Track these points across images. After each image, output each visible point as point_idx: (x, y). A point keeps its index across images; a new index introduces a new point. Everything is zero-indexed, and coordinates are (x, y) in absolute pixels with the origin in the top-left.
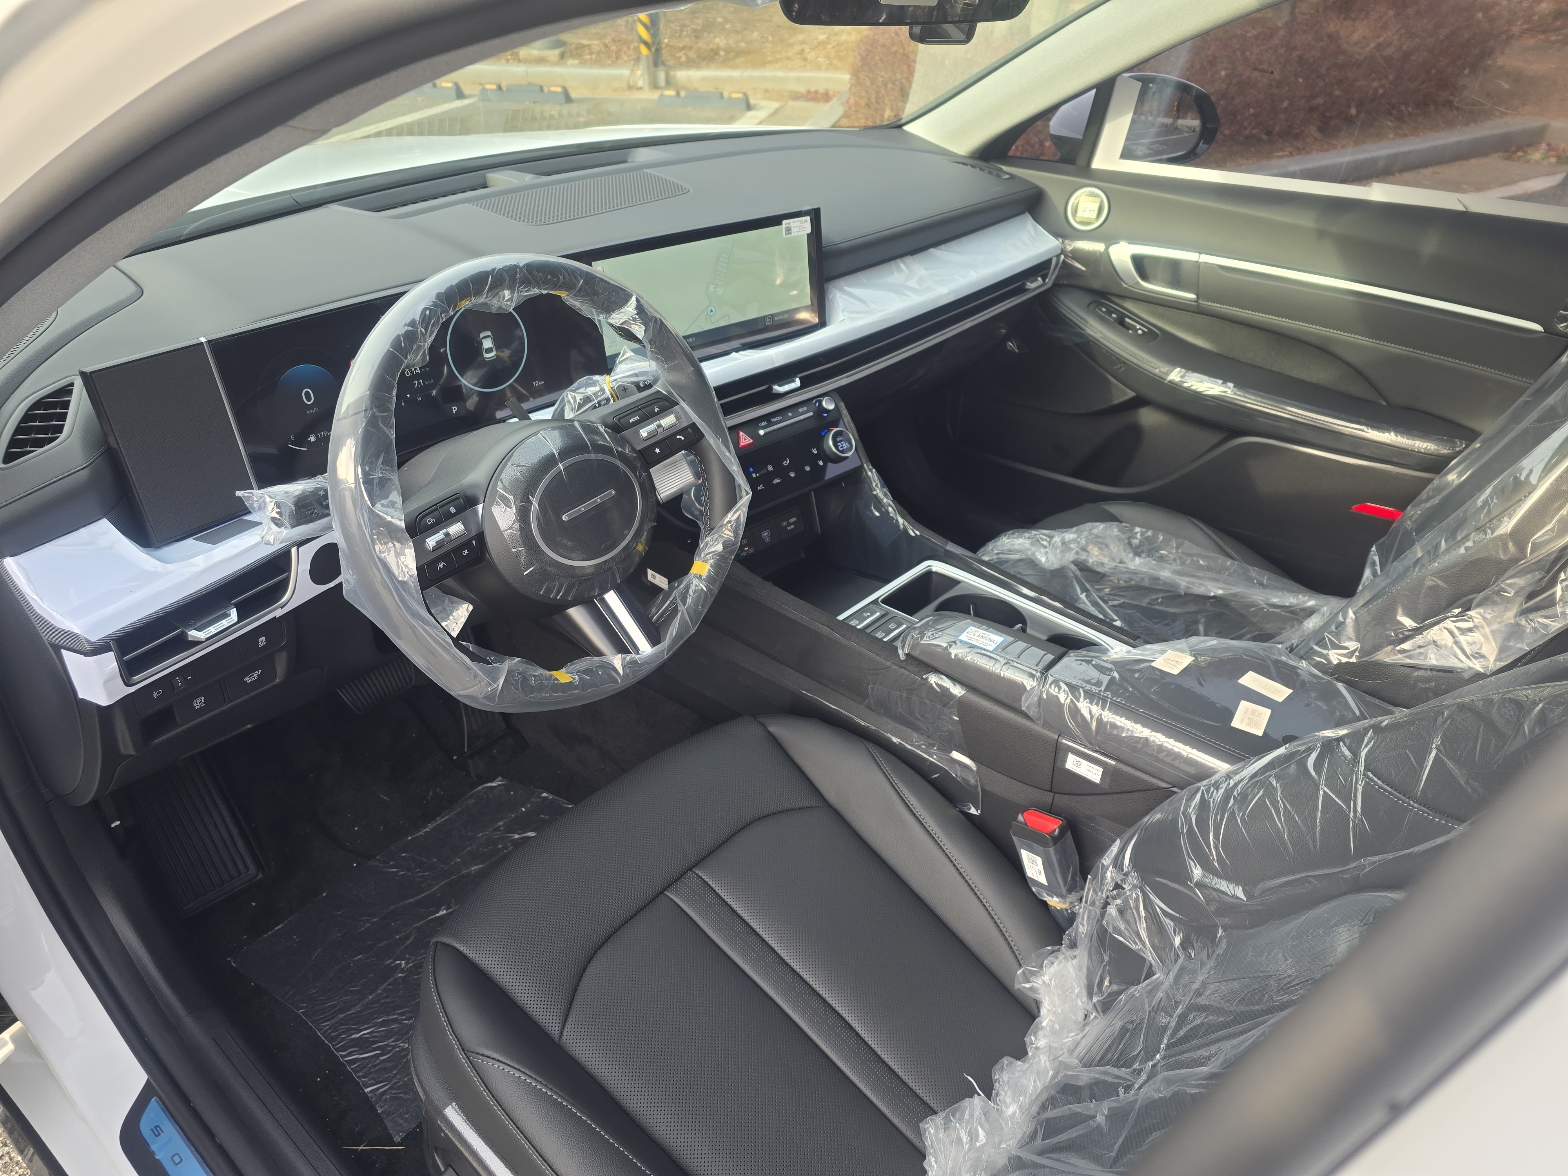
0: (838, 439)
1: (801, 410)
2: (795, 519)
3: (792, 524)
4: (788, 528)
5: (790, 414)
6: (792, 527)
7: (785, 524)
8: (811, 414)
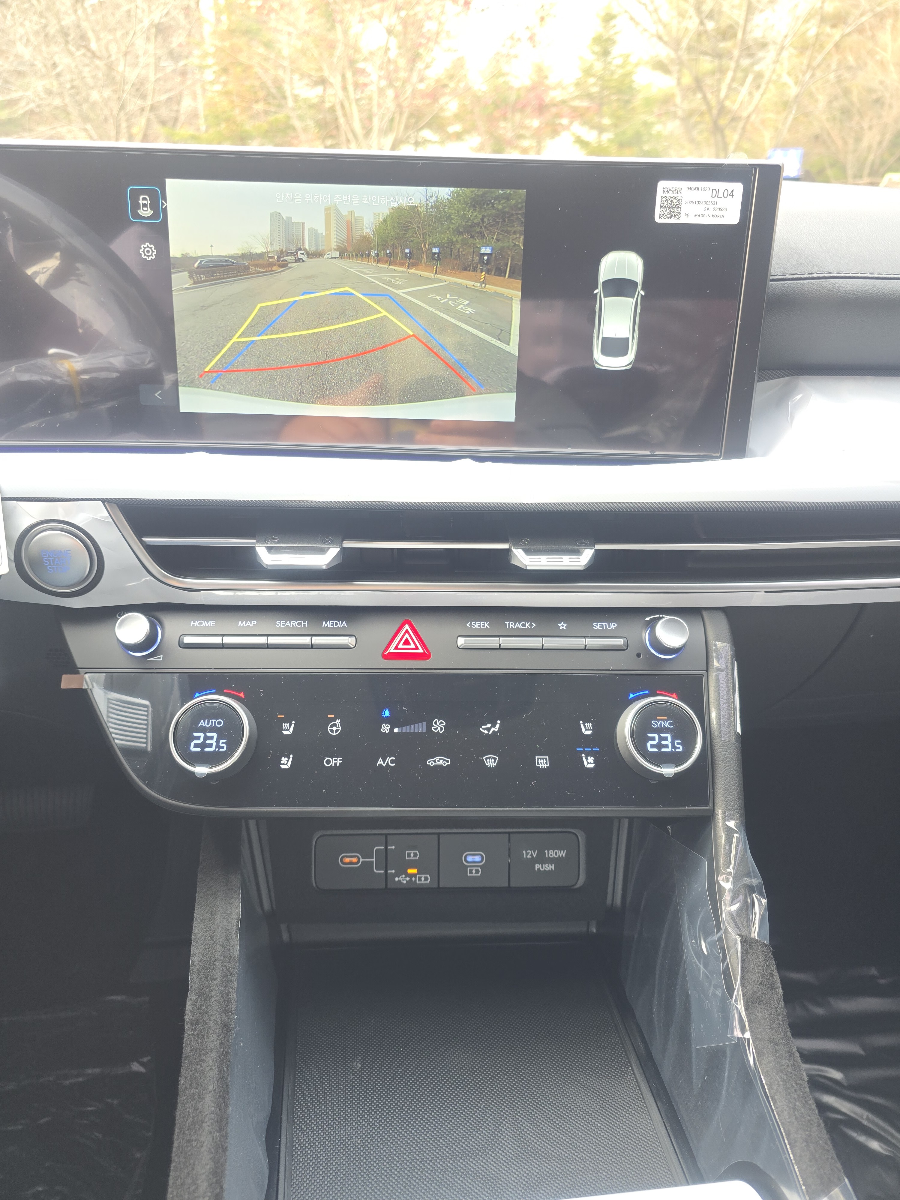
0: (655, 724)
1: (597, 626)
3: (551, 861)
5: (563, 626)
8: (620, 642)
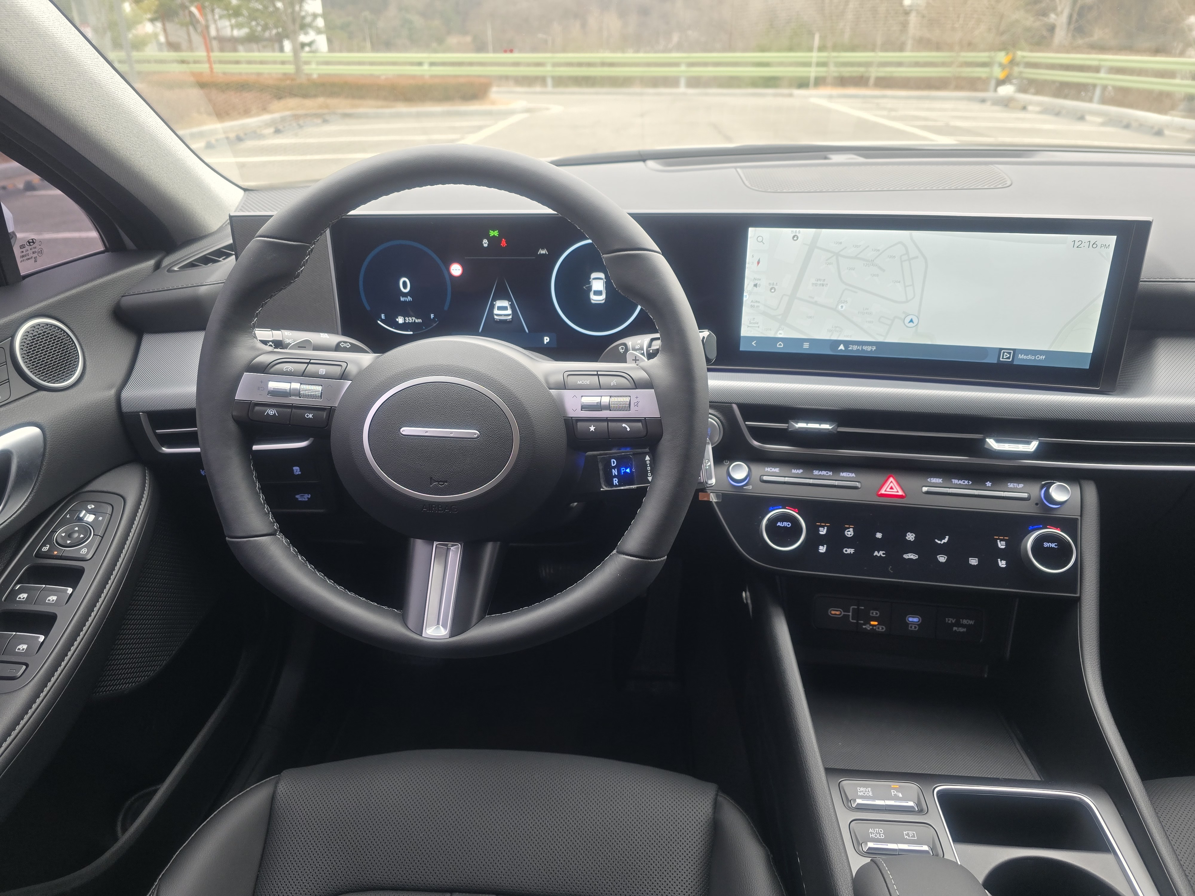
2: (971, 622)
4: (955, 629)
6: (962, 630)
7: (951, 620)
